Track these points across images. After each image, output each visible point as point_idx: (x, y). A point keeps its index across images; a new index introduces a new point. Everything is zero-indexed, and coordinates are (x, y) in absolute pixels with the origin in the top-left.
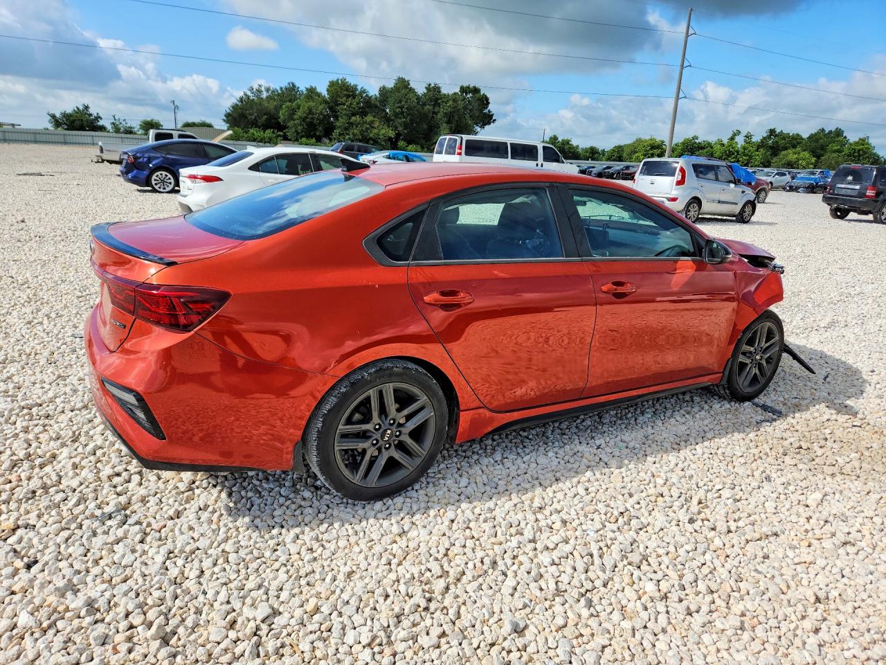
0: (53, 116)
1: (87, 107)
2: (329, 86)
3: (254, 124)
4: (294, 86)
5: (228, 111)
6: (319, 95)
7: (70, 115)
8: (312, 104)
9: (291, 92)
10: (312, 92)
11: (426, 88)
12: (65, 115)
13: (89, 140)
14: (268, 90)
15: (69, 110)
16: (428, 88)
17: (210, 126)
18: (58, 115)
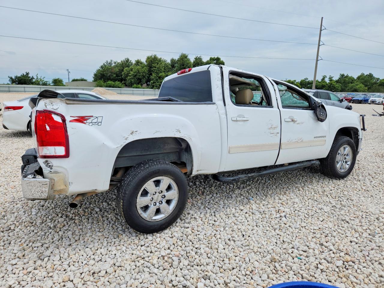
0: (11, 78)
1: (27, 74)
2: (147, 59)
3: (109, 79)
4: (128, 60)
5: (95, 72)
6: (142, 63)
7: (19, 77)
8: (138, 67)
9: (126, 63)
10: (138, 63)
11: (195, 59)
12: (16, 77)
13: (23, 89)
14: (115, 63)
15: (19, 75)
16: (196, 59)
17: (85, 80)
18: (13, 78)
